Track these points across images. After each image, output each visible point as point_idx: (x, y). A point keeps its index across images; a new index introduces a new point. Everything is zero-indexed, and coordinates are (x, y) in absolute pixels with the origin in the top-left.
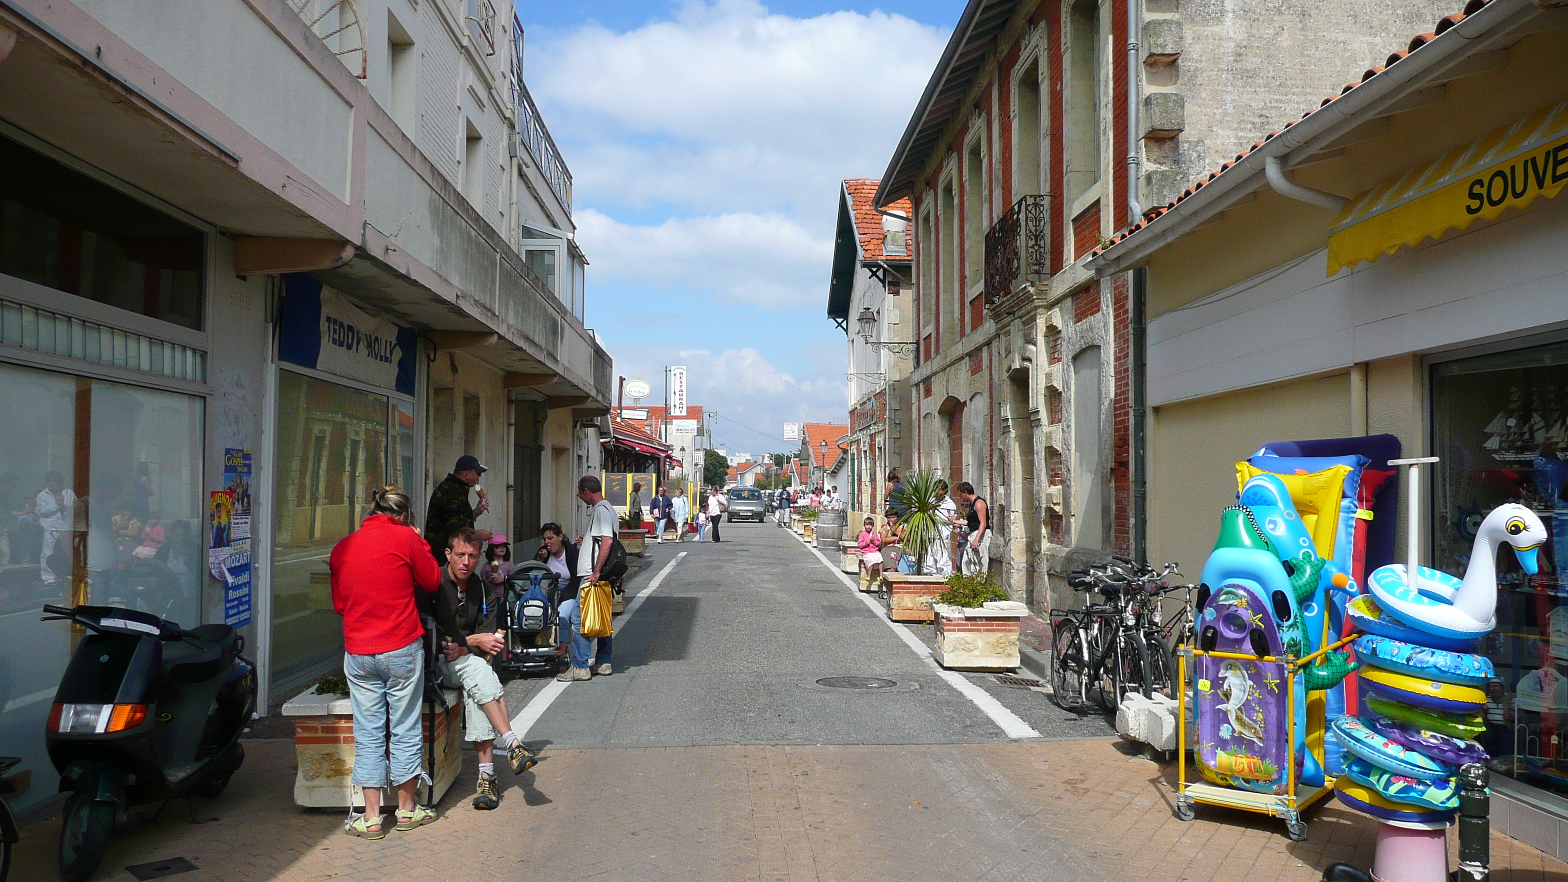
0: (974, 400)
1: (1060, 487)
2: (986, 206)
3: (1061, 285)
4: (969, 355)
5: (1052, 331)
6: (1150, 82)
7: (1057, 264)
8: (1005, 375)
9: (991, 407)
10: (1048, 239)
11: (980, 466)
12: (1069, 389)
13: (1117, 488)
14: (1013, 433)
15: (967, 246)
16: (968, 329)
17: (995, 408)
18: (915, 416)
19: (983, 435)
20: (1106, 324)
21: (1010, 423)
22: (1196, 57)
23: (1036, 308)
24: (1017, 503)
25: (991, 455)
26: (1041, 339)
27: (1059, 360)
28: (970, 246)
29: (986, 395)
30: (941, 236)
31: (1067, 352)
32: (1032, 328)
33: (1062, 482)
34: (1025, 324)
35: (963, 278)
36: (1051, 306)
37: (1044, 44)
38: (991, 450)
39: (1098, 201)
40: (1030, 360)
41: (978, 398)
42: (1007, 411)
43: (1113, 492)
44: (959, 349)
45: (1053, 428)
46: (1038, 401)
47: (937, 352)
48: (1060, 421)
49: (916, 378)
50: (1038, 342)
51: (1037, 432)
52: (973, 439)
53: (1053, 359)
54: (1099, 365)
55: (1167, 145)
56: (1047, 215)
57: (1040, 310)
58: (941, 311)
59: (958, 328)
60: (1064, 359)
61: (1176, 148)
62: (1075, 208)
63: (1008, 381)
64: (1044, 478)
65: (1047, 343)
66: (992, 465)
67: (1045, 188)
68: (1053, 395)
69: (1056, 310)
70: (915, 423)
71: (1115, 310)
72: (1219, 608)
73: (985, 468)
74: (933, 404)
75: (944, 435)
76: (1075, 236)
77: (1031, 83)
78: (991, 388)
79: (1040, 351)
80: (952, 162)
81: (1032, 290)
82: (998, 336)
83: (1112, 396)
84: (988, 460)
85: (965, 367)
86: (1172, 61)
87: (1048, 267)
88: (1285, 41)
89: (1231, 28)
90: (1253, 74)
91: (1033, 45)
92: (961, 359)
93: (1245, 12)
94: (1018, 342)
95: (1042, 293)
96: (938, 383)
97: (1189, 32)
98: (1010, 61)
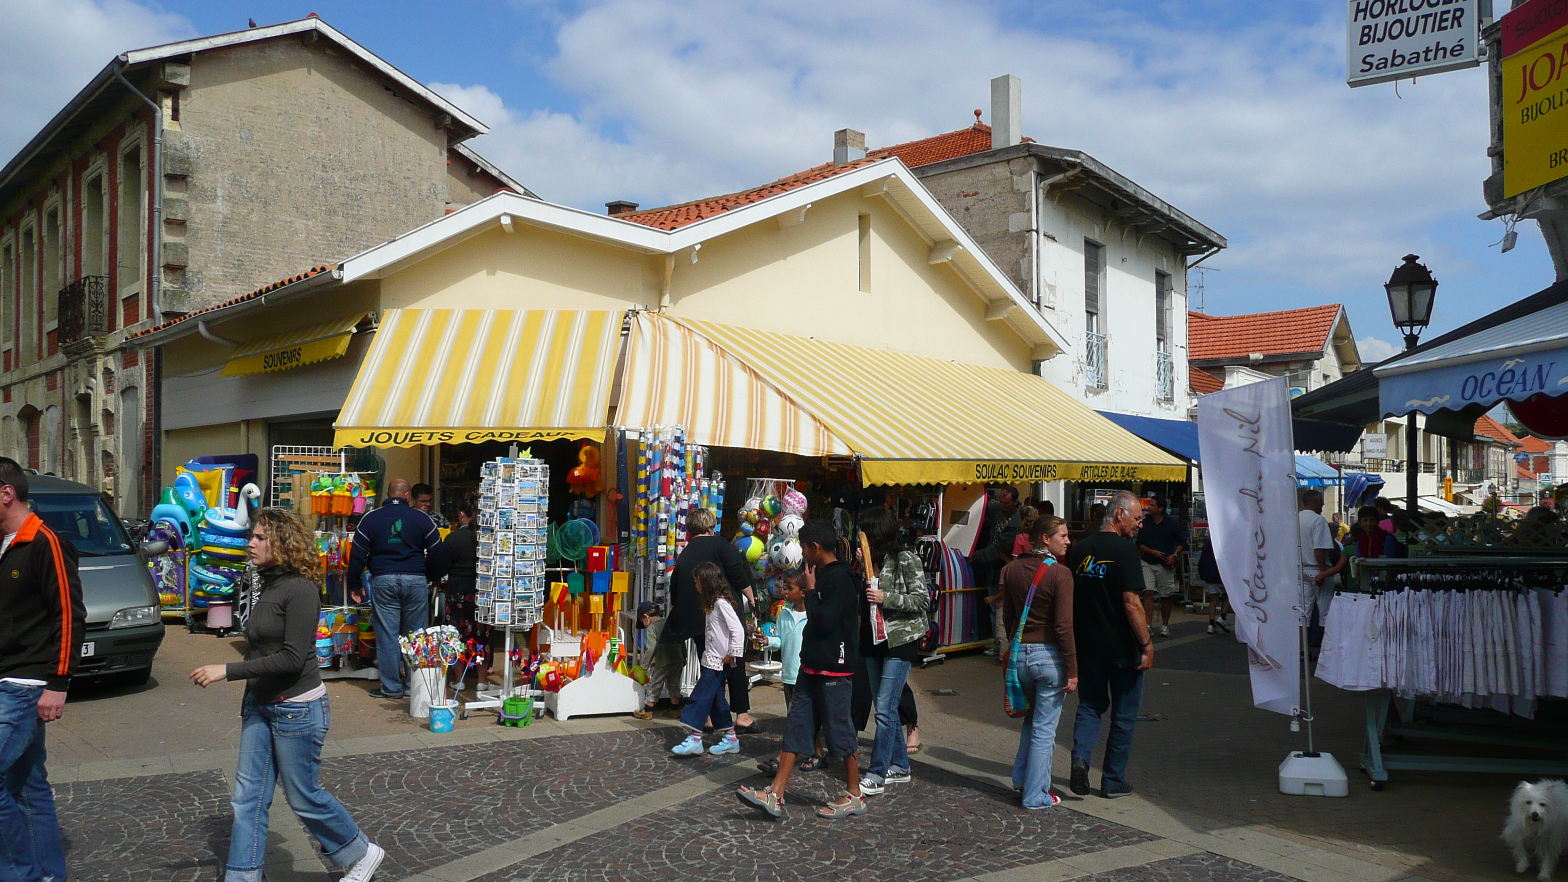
0: (50, 410)
1: (112, 478)
2: (61, 264)
3: (115, 340)
4: (46, 374)
5: (107, 372)
6: (167, 233)
7: (112, 327)
8: (74, 396)
9: (64, 418)
10: (106, 306)
11: (54, 461)
12: (119, 412)
13: (146, 479)
14: (80, 439)
15: (45, 287)
16: (45, 354)
17: (67, 419)
19: (57, 439)
20: (141, 374)
21: (78, 431)
22: (198, 221)
23: (97, 354)
25: (63, 454)
26: (99, 375)
27: (113, 392)
28: (48, 289)
29: (60, 408)
30: (22, 271)
31: (117, 388)
32: (93, 367)
33: (114, 475)
34: (89, 362)
35: (41, 313)
36: (107, 354)
37: (105, 170)
38: (63, 450)
39: (138, 294)
40: (92, 389)
41: (52, 410)
42: (75, 423)
43: (144, 481)
44: (36, 368)
45: (108, 438)
46: (97, 418)
47: (17, 366)
48: (112, 433)
50: (98, 378)
51: (96, 440)
52: (49, 441)
53: (109, 391)
54: (137, 400)
55: (178, 273)
56: (105, 290)
57: (99, 356)
58: (21, 333)
59: (36, 351)
60: (116, 391)
61: (184, 275)
62: (124, 292)
63: (76, 402)
64: (101, 472)
65: (105, 379)
66: (63, 461)
67: (105, 271)
68: (108, 416)
69: (111, 357)
71: (147, 366)
72: (157, 530)
73: (58, 463)
74: (12, 409)
75: (22, 435)
76: (125, 310)
77: (96, 184)
78: (63, 404)
79: (99, 384)
80: (33, 215)
81: (93, 341)
82: (68, 365)
83: (144, 420)
84: (60, 457)
85: (42, 383)
86: (182, 224)
87: (105, 327)
88: (254, 217)
89: (221, 206)
90: (234, 235)
91: (99, 165)
92: (38, 376)
93: (229, 198)
94: (83, 375)
95: (101, 344)
96: (15, 393)
97: (193, 206)
98: (81, 166)
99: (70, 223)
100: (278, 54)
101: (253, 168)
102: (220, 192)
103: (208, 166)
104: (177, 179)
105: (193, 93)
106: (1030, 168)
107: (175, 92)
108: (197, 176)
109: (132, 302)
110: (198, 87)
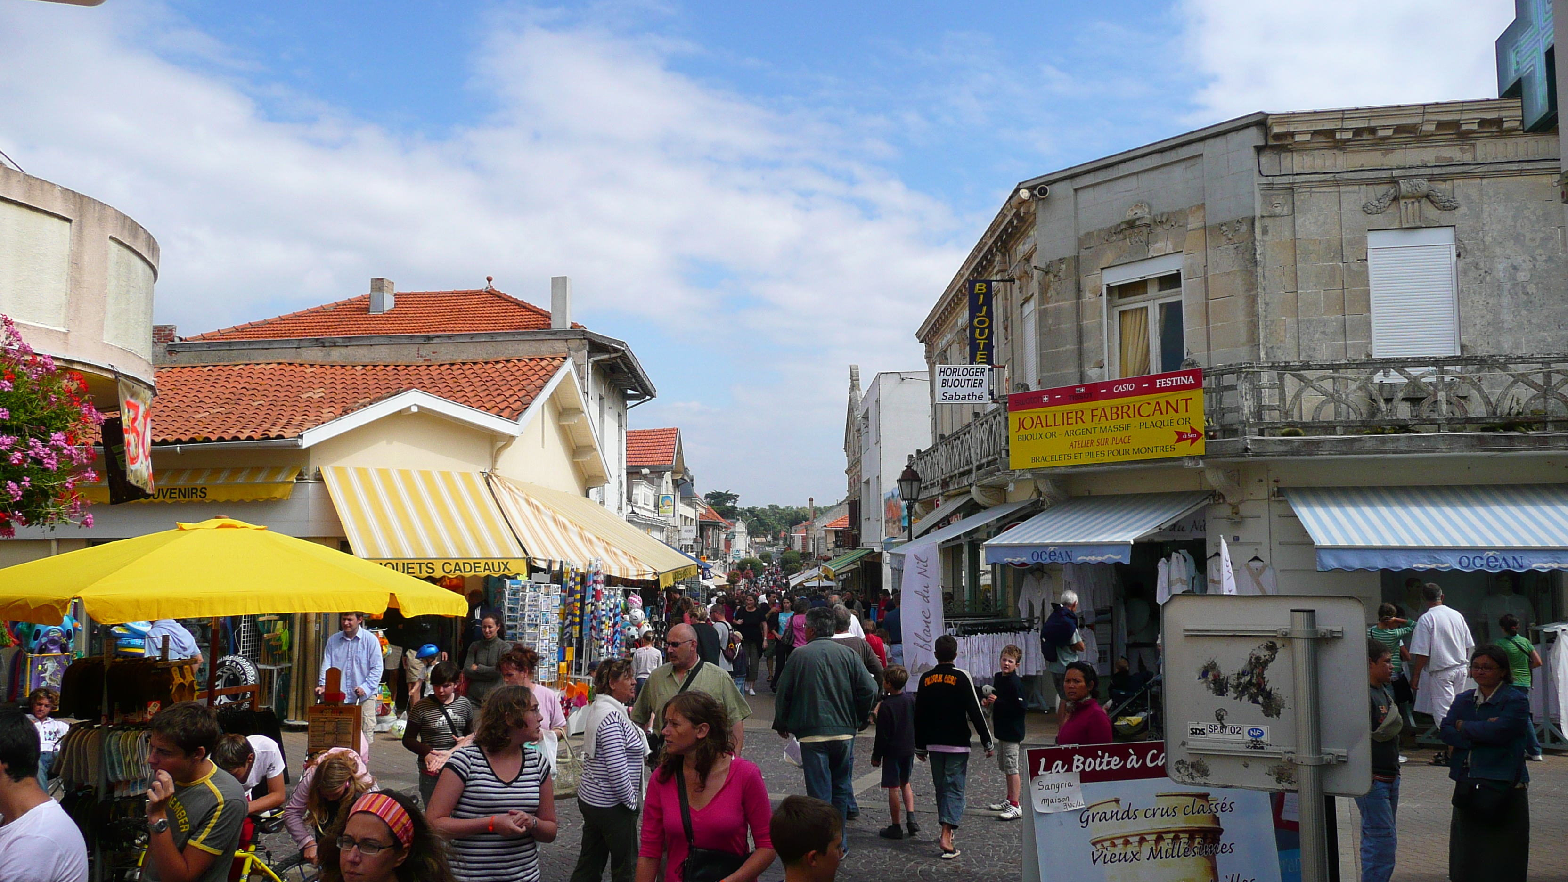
106: (584, 348)
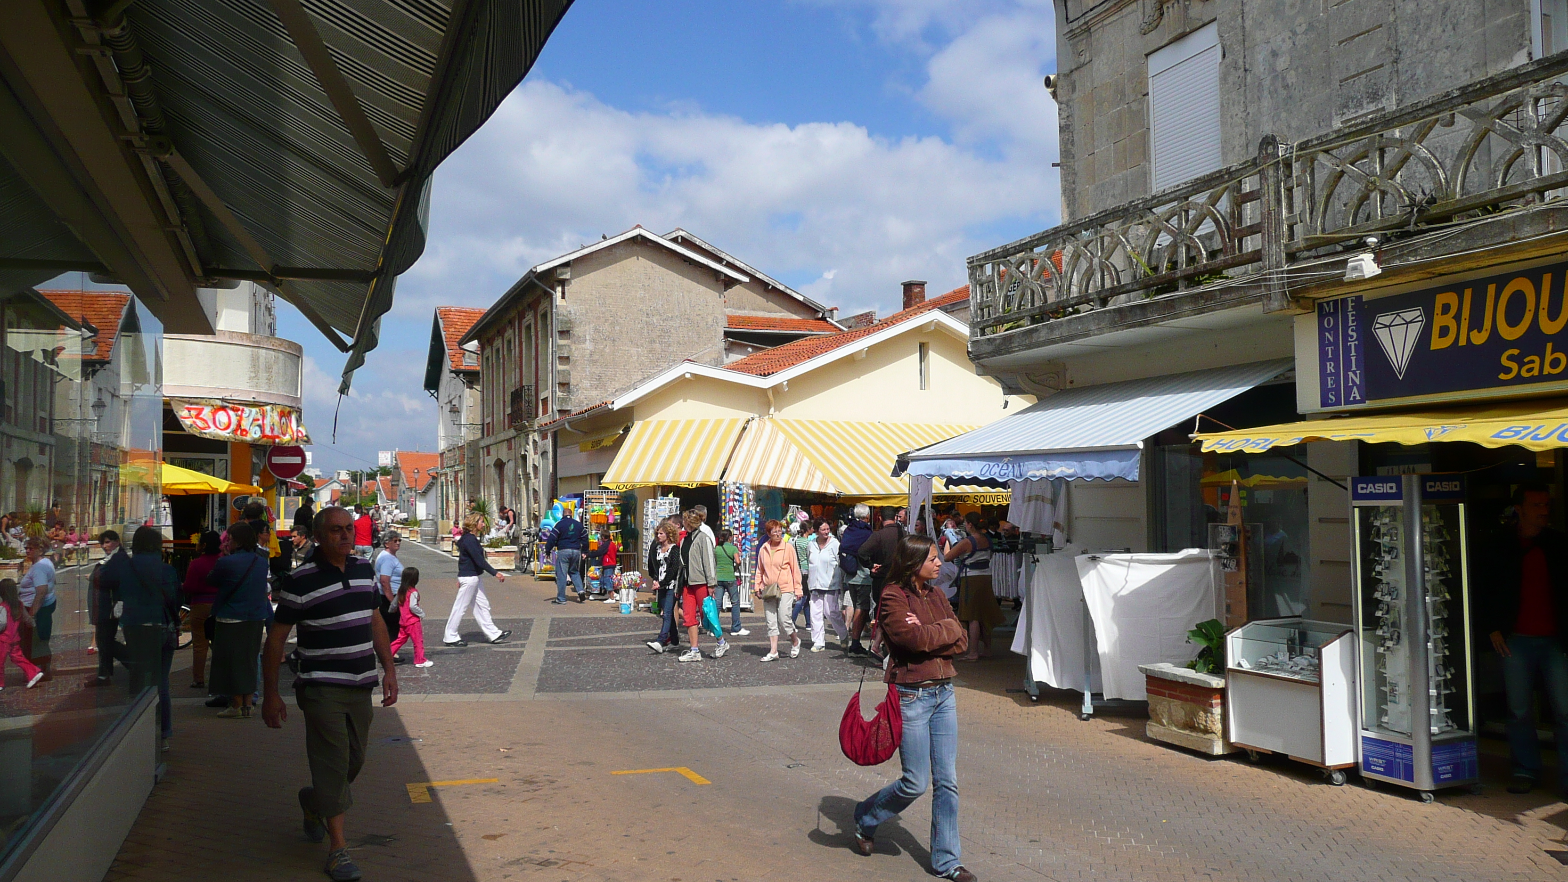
1: (538, 505)
2: (513, 374)
3: (538, 424)
4: (507, 440)
5: (535, 442)
6: (561, 365)
7: (537, 416)
8: (520, 455)
10: (534, 403)
12: (540, 466)
14: (523, 481)
15: (506, 387)
16: (506, 427)
17: (516, 468)
18: (481, 465)
19: (513, 480)
20: (549, 445)
21: (521, 476)
22: (576, 356)
23: (529, 431)
24: (525, 512)
26: (531, 443)
28: (507, 389)
29: (513, 461)
31: (538, 451)
32: (528, 439)
34: (526, 436)
35: (504, 402)
36: (534, 431)
37: (532, 321)
38: (516, 486)
39: (547, 397)
40: (527, 451)
41: (510, 462)
42: (520, 472)
44: (502, 436)
45: (535, 481)
46: (530, 470)
47: (493, 433)
48: (537, 478)
49: (482, 444)
50: (530, 445)
51: (530, 482)
52: (509, 481)
53: (536, 453)
54: (547, 459)
55: (567, 387)
56: (533, 393)
58: (494, 411)
59: (502, 426)
60: (538, 454)
61: (569, 388)
62: (542, 396)
63: (520, 459)
64: (532, 501)
65: (533, 446)
66: (515, 495)
67: (533, 381)
68: (535, 468)
69: (536, 434)
70: (482, 469)
71: (552, 441)
74: (490, 460)
75: (496, 478)
76: (542, 407)
77: (529, 327)
78: (515, 459)
79: (530, 447)
80: (499, 342)
81: (528, 424)
82: (517, 436)
83: (551, 471)
84: (514, 491)
85: (505, 444)
86: (568, 358)
87: (533, 416)
88: (607, 350)
89: (589, 346)
90: (596, 361)
91: (529, 318)
92: (504, 441)
93: (593, 340)
94: (523, 443)
95: (531, 426)
96: (493, 450)
97: (573, 347)
98: (521, 316)
99: (517, 349)
100: (619, 252)
101: (606, 321)
102: (588, 338)
103: (581, 323)
104: (564, 333)
105: (573, 281)
107: (563, 283)
108: (575, 329)
109: (545, 401)
110: (575, 278)
